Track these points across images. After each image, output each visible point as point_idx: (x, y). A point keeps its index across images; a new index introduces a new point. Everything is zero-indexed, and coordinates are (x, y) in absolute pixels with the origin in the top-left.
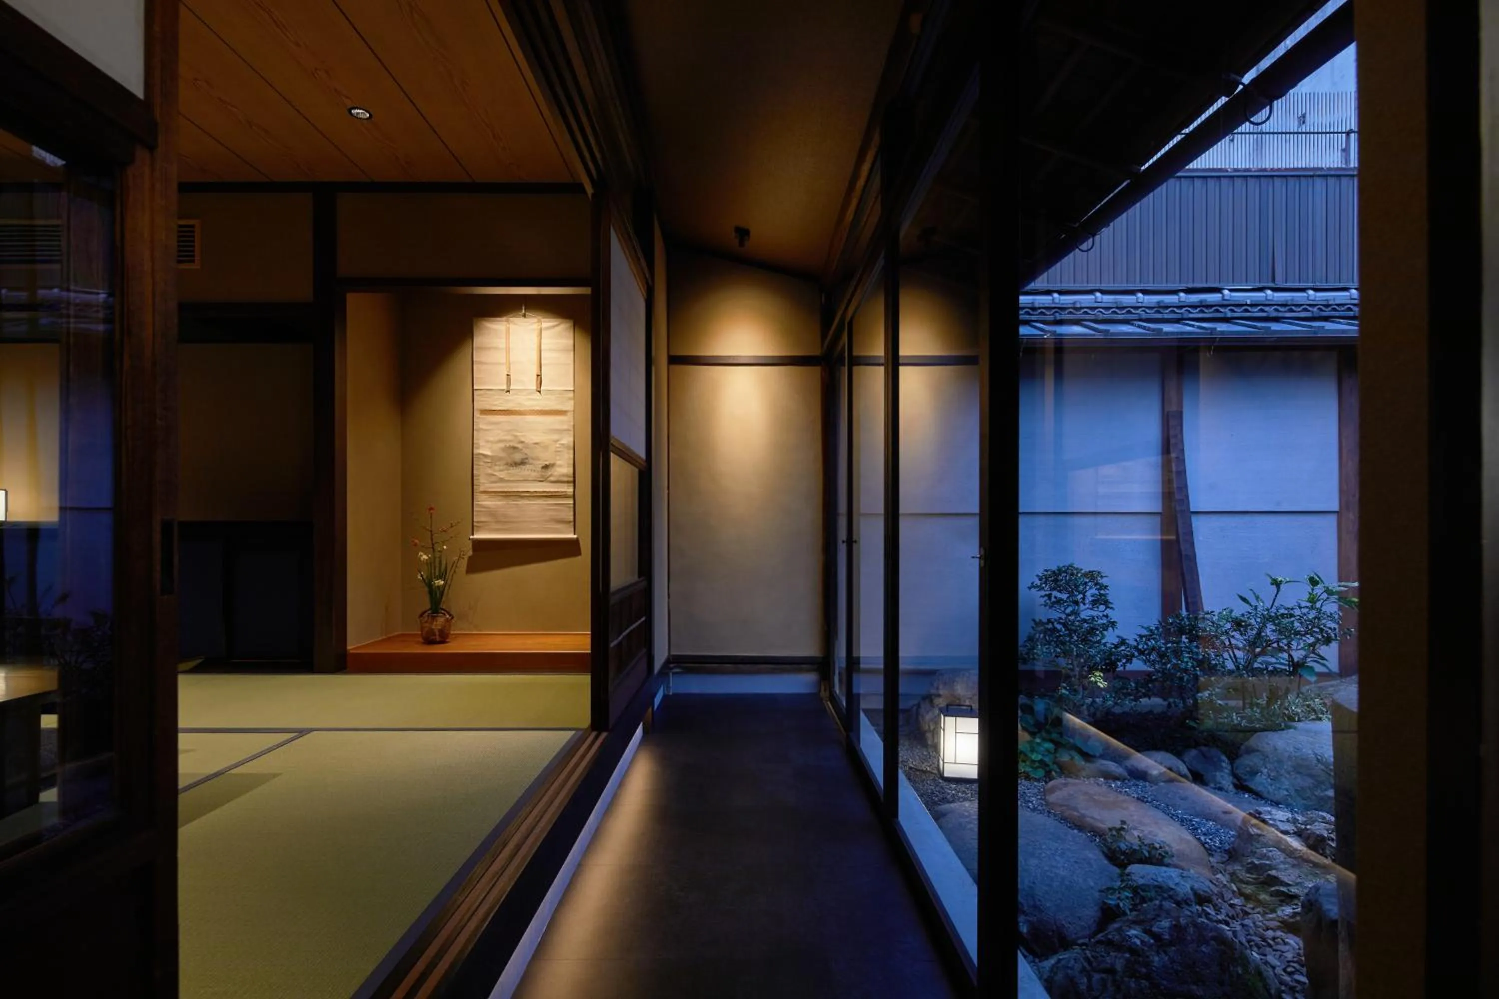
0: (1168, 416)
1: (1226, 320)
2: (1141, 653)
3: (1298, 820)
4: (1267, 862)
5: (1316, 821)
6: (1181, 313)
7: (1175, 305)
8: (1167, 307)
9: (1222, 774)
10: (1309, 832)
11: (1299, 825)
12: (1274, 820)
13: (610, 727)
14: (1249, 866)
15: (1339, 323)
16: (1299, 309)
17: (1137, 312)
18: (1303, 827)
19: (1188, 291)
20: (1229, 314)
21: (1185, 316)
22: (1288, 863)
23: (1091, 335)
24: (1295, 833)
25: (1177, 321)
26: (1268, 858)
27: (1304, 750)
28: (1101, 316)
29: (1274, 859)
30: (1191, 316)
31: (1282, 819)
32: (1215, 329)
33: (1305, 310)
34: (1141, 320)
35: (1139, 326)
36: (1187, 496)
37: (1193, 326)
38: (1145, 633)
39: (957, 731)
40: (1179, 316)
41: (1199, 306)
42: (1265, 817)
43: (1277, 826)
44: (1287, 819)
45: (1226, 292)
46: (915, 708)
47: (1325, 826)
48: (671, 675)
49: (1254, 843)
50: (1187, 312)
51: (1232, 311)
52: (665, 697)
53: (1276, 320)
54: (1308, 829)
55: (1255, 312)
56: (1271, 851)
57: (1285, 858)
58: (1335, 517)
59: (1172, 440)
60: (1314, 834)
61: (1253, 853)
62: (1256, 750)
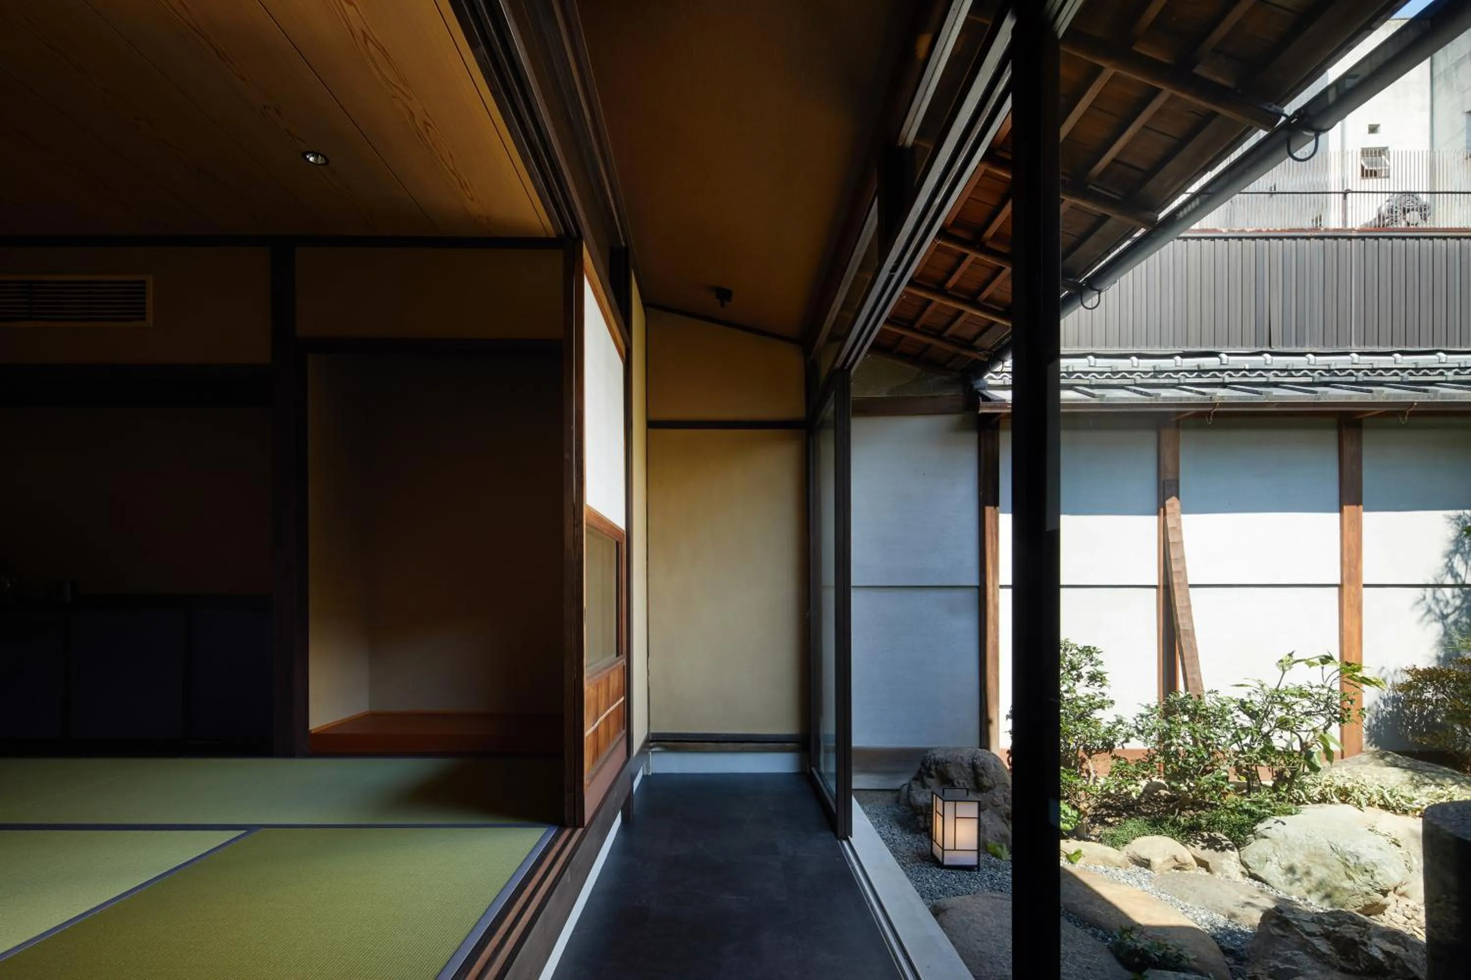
0: (1164, 482)
1: (1224, 385)
2: (1141, 732)
3: (1324, 920)
4: (1294, 967)
5: (1345, 922)
6: (1178, 379)
7: (1171, 369)
8: (1162, 372)
9: (1229, 862)
10: (1338, 935)
11: (1326, 926)
12: (1298, 920)
13: (585, 826)
14: (1273, 969)
15: (1341, 388)
16: (1299, 374)
17: (1131, 377)
18: (1331, 929)
19: (1184, 355)
20: (1228, 380)
21: (1182, 381)
22: (1316, 969)
23: (1086, 400)
24: (1322, 935)
25: (1173, 386)
26: (1294, 963)
27: (1317, 838)
28: (1094, 382)
29: (1301, 964)
30: (1188, 381)
31: (1306, 919)
32: (1215, 394)
33: (1306, 375)
34: (1136, 385)
35: (1135, 391)
36: (1185, 569)
37: (1191, 391)
38: (1145, 712)
39: (957, 816)
40: (1176, 381)
41: (1195, 371)
42: (1287, 916)
43: (1302, 927)
44: (1312, 919)
45: (1223, 356)
46: (906, 788)
47: (1356, 929)
48: (650, 753)
49: (1276, 945)
50: (1183, 377)
51: (1230, 376)
52: (645, 777)
53: (1276, 385)
54: (1337, 932)
55: (1253, 378)
56: (1296, 955)
57: (1313, 963)
58: (1336, 589)
59: (1168, 510)
60: (1344, 937)
61: (1276, 956)
62: (1265, 837)
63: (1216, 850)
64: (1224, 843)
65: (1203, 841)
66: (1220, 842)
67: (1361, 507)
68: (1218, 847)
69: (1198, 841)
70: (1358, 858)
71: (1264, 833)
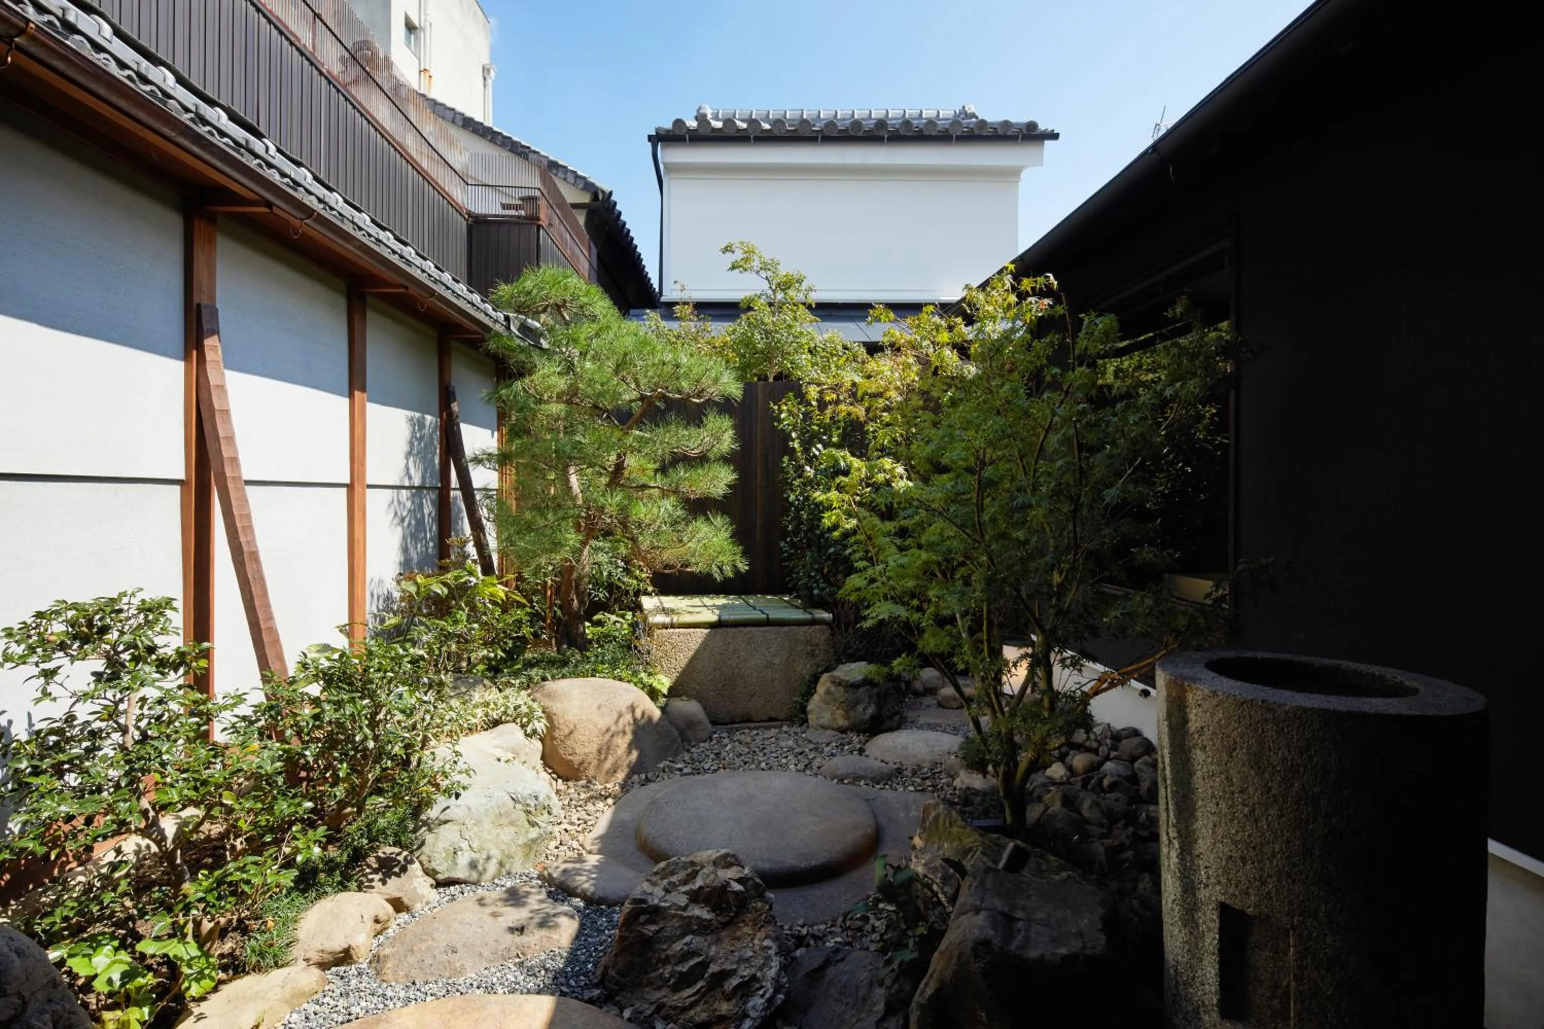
9: (416, 882)
27: (496, 794)
58: (344, 490)
59: (209, 355)
60: (715, 888)
61: (666, 961)
62: (446, 822)
63: (398, 875)
64: (401, 858)
65: (375, 871)
66: (395, 860)
67: (365, 395)
68: (396, 870)
69: (370, 877)
70: (536, 798)
71: (443, 817)
